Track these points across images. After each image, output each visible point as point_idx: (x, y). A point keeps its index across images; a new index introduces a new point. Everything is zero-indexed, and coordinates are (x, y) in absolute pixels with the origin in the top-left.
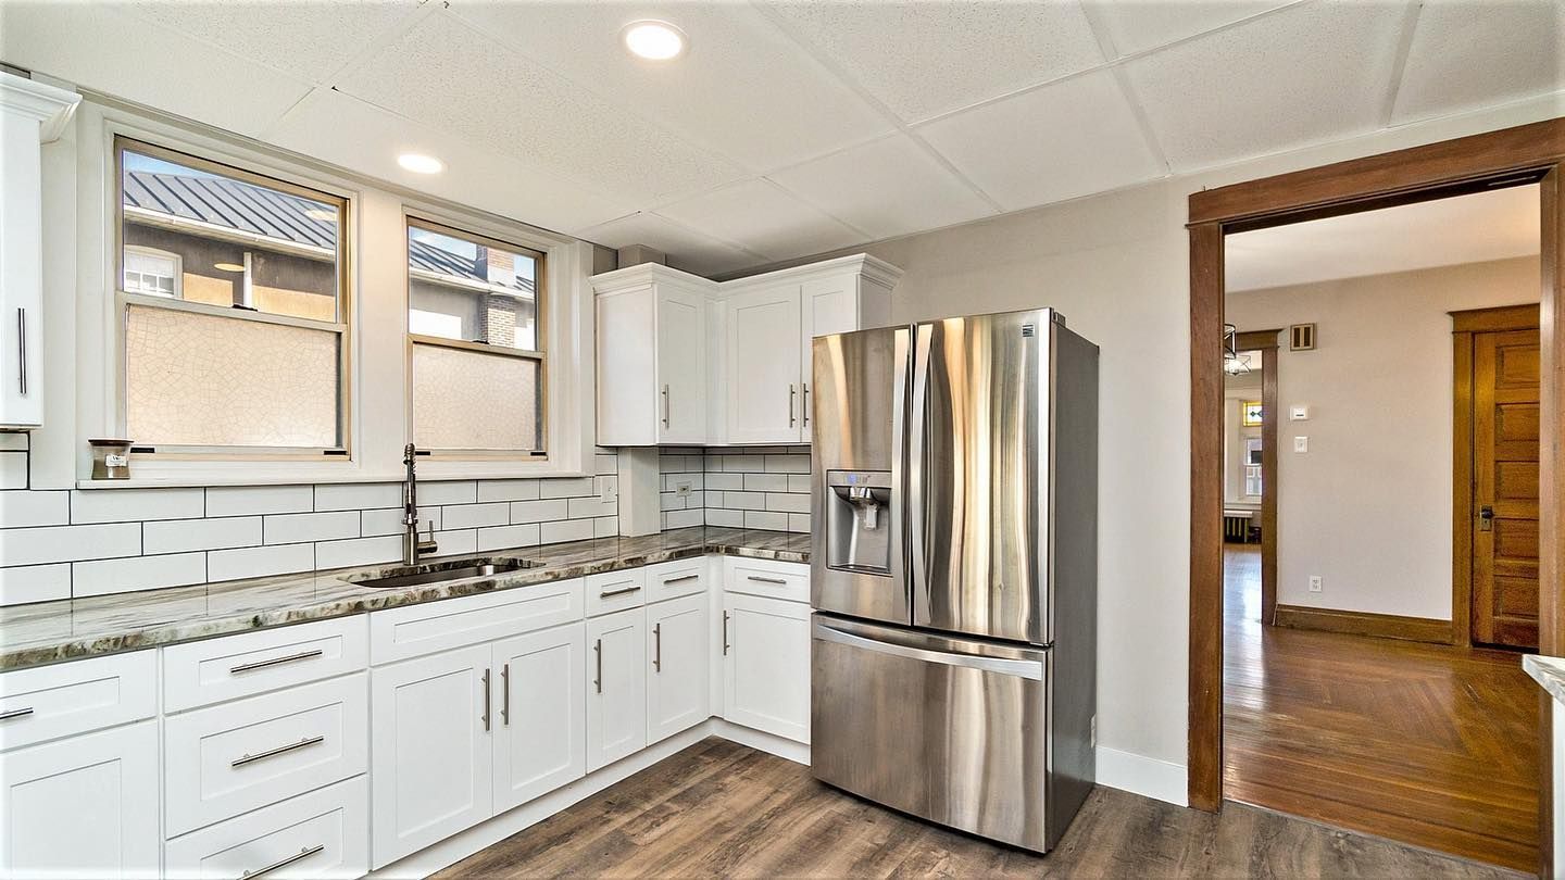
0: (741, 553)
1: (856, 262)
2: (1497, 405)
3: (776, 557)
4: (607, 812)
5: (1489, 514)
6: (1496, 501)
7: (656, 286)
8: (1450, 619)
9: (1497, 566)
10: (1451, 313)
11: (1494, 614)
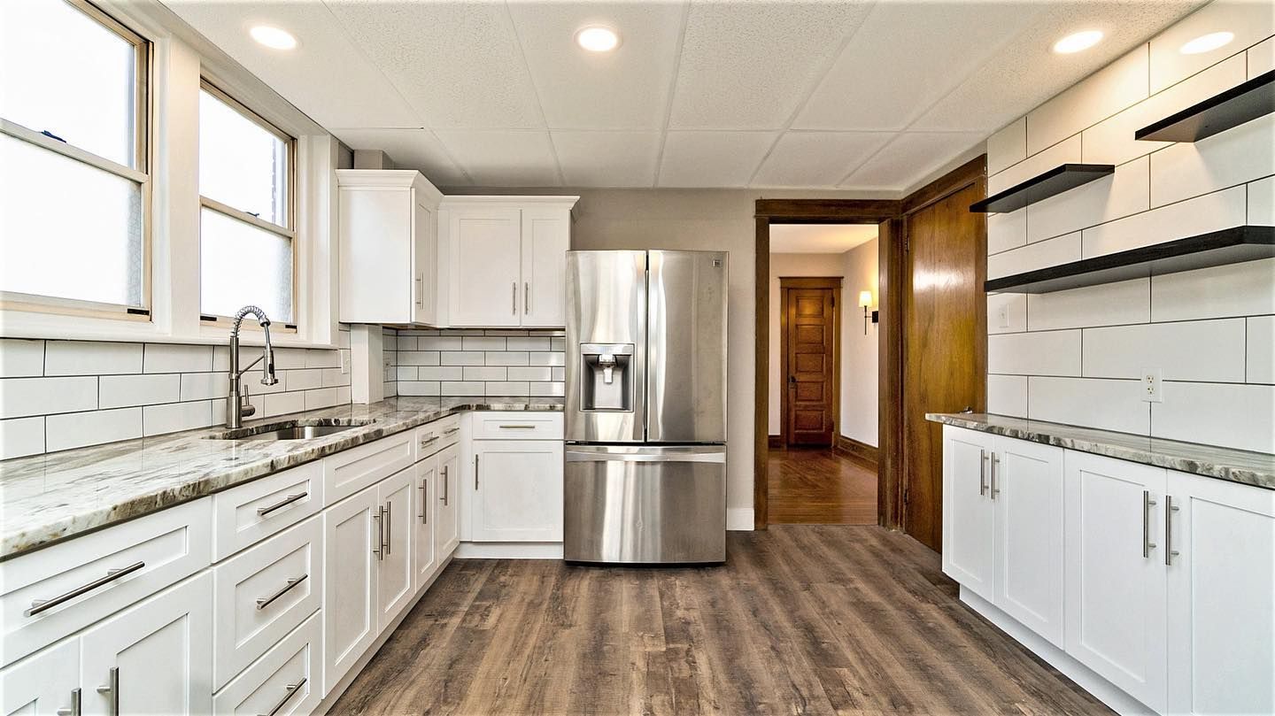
0: (492, 408)
1: (570, 201)
2: (797, 325)
3: (527, 409)
4: (436, 621)
5: (794, 380)
6: (796, 373)
7: (413, 190)
8: (779, 434)
9: (796, 406)
10: (781, 278)
11: (796, 429)
